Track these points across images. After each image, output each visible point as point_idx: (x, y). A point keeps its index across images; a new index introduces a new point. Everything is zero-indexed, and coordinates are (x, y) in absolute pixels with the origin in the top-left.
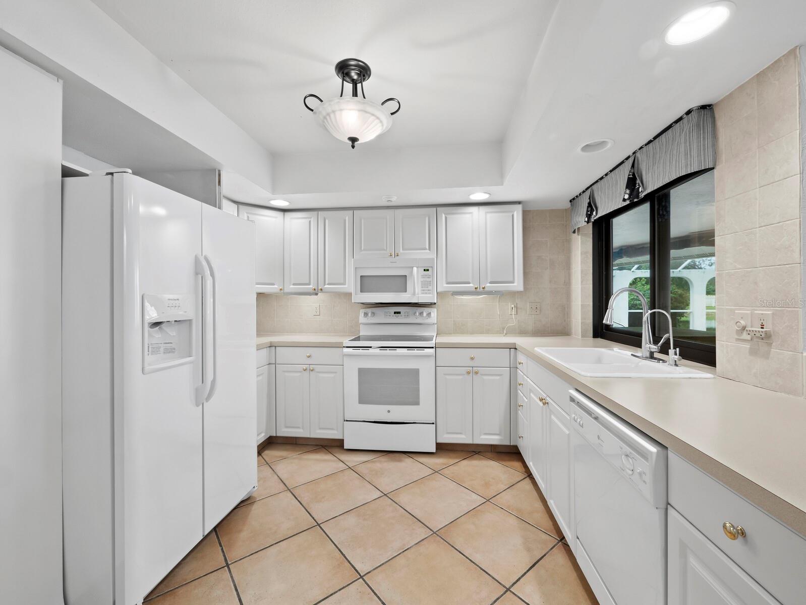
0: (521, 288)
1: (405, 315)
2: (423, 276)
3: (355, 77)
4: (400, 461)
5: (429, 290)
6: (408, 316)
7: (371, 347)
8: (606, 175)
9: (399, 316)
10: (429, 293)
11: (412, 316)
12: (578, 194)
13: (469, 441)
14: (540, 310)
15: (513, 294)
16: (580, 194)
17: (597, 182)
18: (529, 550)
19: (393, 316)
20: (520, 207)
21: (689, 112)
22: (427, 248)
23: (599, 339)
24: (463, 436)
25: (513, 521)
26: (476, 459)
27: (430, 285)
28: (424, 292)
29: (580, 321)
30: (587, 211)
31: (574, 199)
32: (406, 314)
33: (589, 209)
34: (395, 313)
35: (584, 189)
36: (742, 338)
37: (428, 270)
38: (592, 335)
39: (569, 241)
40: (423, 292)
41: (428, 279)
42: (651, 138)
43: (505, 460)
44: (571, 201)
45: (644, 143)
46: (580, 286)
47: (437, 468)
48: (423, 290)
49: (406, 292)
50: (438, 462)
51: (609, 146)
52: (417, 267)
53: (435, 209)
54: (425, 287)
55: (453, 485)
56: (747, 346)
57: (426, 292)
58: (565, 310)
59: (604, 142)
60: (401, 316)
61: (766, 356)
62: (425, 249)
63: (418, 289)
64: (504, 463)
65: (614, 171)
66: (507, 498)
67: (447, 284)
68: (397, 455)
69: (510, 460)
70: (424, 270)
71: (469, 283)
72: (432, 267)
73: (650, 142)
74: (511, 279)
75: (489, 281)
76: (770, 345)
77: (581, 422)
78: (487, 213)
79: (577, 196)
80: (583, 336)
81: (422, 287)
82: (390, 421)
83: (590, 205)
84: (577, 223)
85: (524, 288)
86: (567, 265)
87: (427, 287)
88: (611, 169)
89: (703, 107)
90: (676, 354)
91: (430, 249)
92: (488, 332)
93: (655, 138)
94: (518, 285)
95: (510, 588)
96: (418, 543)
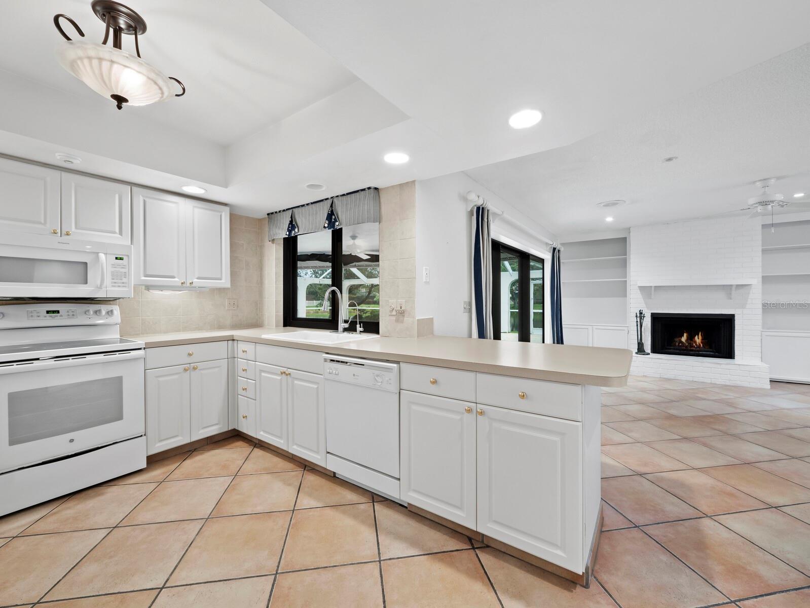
0: (228, 285)
1: (69, 315)
2: (113, 266)
3: (123, 26)
4: (102, 494)
5: (123, 283)
6: (73, 315)
7: (38, 359)
8: (307, 204)
9: (57, 316)
10: (123, 286)
11: (81, 315)
12: (278, 210)
13: (187, 441)
14: (238, 306)
15: (221, 290)
16: (280, 212)
17: (298, 207)
18: (290, 485)
19: (45, 317)
20: (227, 209)
21: (369, 188)
22: (117, 230)
23: (288, 327)
24: (180, 438)
25: (266, 477)
26: (196, 456)
27: (125, 277)
28: (116, 285)
29: (275, 314)
30: (289, 227)
31: (272, 213)
32: (71, 313)
33: (290, 226)
34: (48, 312)
35: (285, 208)
36: (393, 314)
37: (121, 259)
38: (282, 325)
39: (261, 247)
40: (114, 284)
41: (123, 270)
42: (345, 193)
43: (226, 445)
44: (268, 214)
45: (340, 194)
46: (275, 285)
47: (161, 478)
48: (115, 283)
49: (86, 283)
50: (158, 473)
51: (324, 189)
52: (106, 254)
53: (130, 187)
54: (117, 279)
55: (192, 482)
56: (394, 318)
57: (120, 285)
58: (258, 304)
59: (320, 185)
60: (61, 316)
61: (402, 322)
62: (115, 233)
63: (108, 281)
64: (226, 447)
65: (315, 204)
66: (249, 467)
67: (145, 277)
68: (90, 492)
69: (229, 444)
70: (116, 258)
71: (173, 277)
72: (128, 256)
73: (344, 195)
74: (219, 276)
75: (197, 277)
76: (404, 316)
77: (337, 372)
78: (194, 207)
79: (276, 212)
80: (277, 326)
81: (113, 279)
82: (73, 453)
83: (291, 222)
84: (276, 234)
85: (231, 285)
86: (260, 267)
87: (121, 279)
88: (312, 202)
89: (376, 189)
90: (360, 327)
91: (121, 233)
92: (185, 329)
93: (348, 194)
94: (225, 282)
95: (294, 509)
96: (199, 532)
